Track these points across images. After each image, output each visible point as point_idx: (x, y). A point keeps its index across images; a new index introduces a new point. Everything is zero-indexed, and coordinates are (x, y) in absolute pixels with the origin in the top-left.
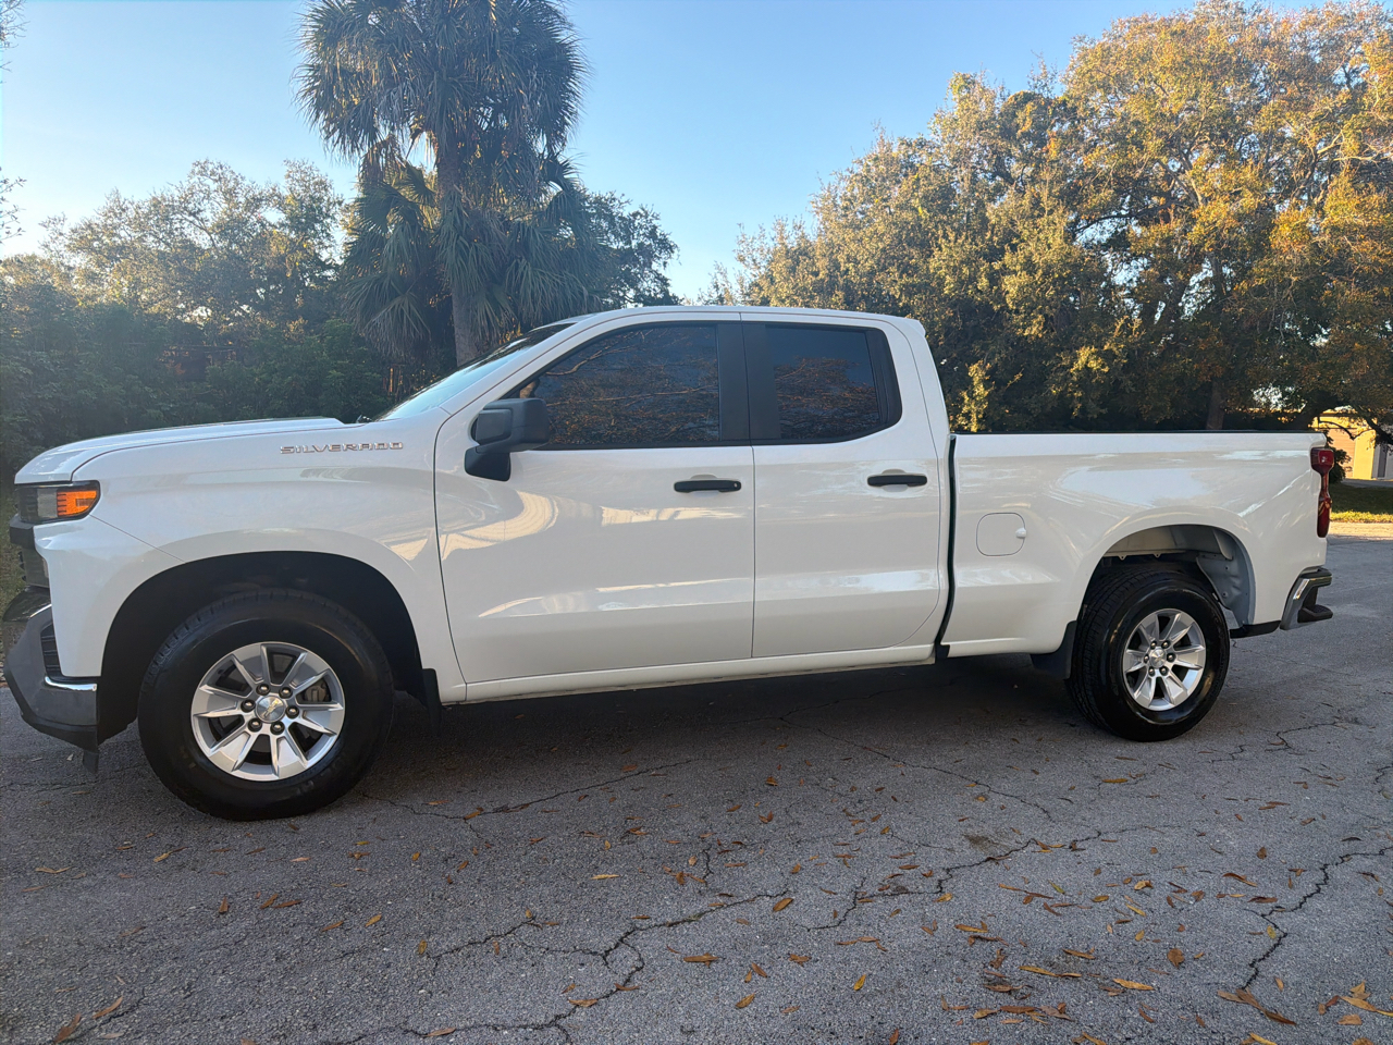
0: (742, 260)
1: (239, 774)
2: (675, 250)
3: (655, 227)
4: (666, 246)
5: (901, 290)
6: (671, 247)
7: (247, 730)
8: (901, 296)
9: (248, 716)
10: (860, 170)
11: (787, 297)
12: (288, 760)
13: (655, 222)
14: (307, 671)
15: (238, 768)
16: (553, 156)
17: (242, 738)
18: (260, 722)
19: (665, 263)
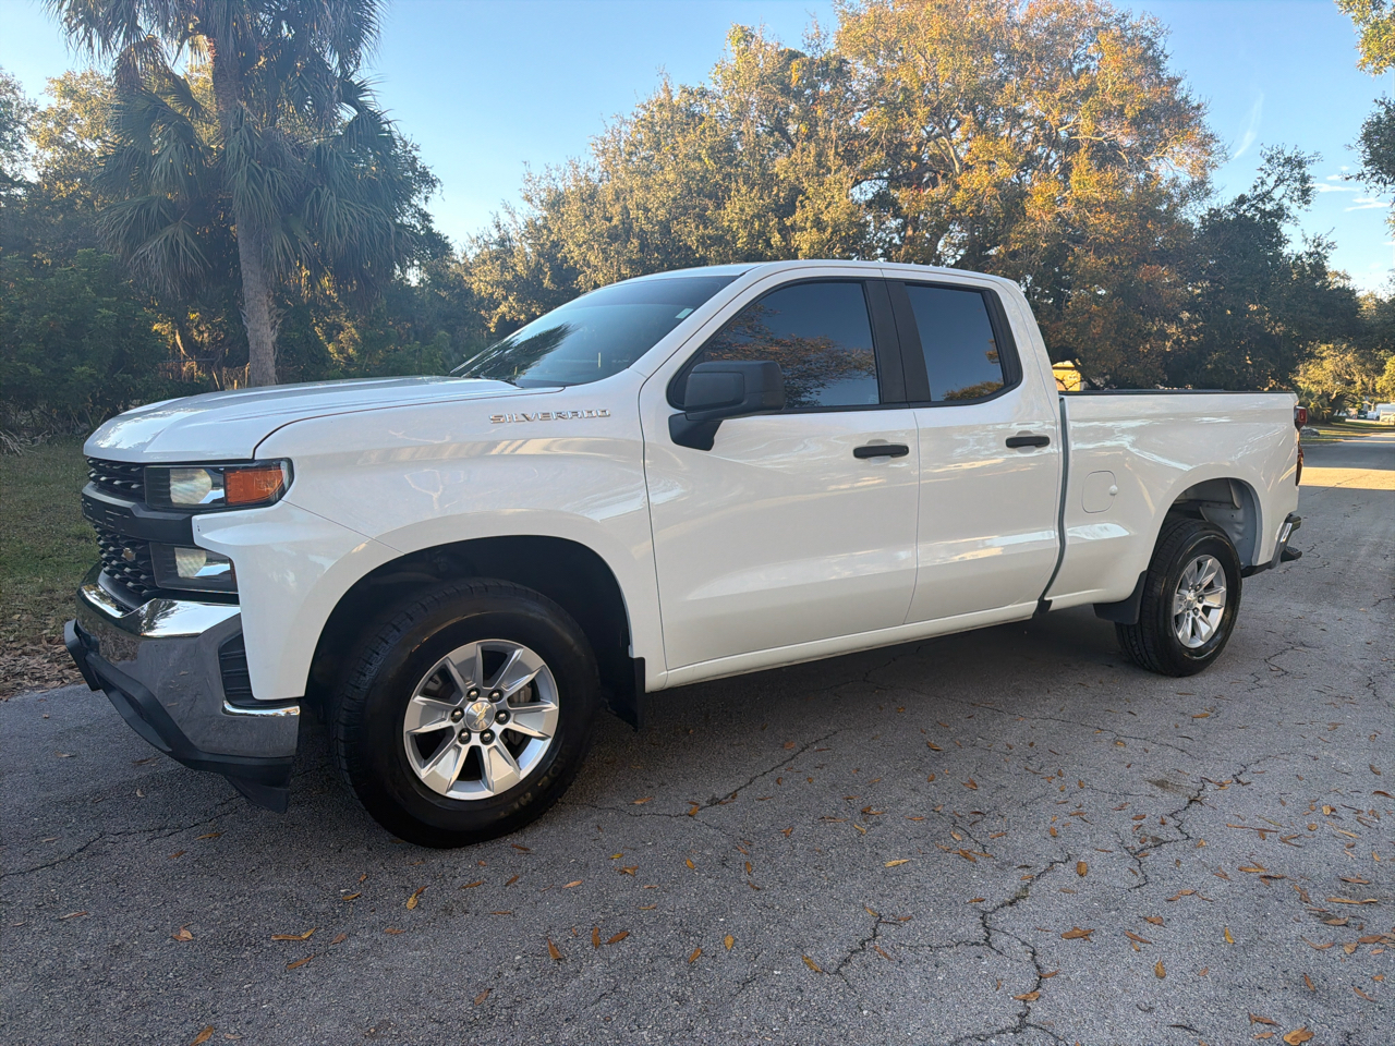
0: (530, 200)
1: (453, 794)
2: (438, 185)
3: (415, 159)
4: (427, 179)
5: (698, 241)
6: (432, 181)
7: (458, 743)
8: (697, 247)
9: (457, 727)
10: (642, 114)
11: (584, 242)
12: (502, 772)
13: (414, 153)
14: (522, 669)
15: (451, 789)
16: (346, 74)
17: (452, 753)
18: (469, 732)
19: (426, 198)
